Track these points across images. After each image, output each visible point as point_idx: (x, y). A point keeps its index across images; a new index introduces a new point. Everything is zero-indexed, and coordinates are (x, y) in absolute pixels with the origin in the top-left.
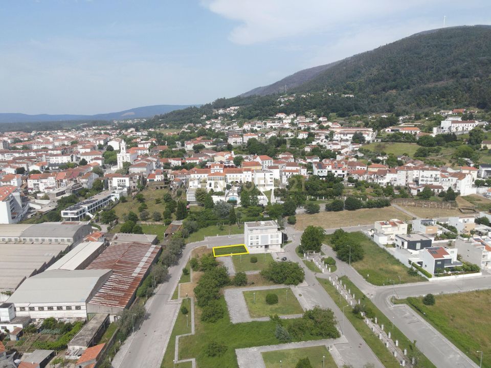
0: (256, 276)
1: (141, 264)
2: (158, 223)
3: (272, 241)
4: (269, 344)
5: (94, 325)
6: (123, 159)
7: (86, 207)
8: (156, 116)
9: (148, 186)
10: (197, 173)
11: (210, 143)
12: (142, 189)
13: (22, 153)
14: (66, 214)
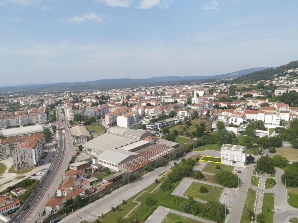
0: (211, 176)
1: (157, 155)
2: (188, 138)
3: (237, 159)
4: (178, 210)
5: (117, 175)
6: (195, 101)
7: (158, 124)
8: (242, 75)
9: (198, 117)
10: (226, 112)
11: (260, 93)
12: (193, 118)
13: (155, 96)
14: (148, 126)
